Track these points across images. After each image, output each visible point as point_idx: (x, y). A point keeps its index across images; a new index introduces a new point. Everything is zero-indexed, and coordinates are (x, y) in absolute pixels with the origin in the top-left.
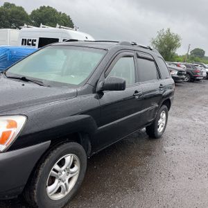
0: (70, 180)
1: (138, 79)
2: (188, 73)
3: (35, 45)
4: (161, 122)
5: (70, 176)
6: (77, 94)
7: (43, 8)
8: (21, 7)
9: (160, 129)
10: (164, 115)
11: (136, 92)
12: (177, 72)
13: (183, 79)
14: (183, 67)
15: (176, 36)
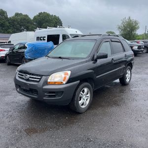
0: (87, 99)
1: (113, 53)
2: (145, 47)
3: (45, 40)
4: (128, 76)
5: (87, 98)
6: (86, 61)
7: (40, 14)
8: (26, 15)
9: (128, 80)
10: (129, 72)
11: (113, 59)
12: (137, 47)
13: (142, 51)
14: (141, 43)
15: (136, 22)
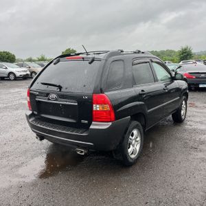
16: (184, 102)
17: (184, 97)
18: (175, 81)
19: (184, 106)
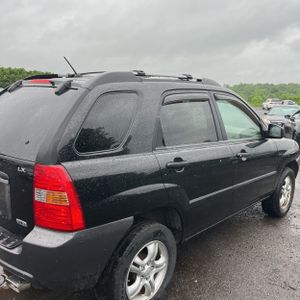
16: (287, 180)
17: (289, 170)
18: (270, 140)
19: (287, 187)
